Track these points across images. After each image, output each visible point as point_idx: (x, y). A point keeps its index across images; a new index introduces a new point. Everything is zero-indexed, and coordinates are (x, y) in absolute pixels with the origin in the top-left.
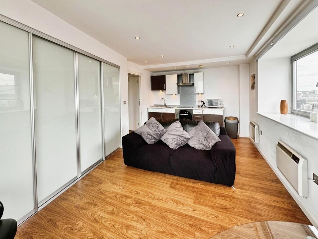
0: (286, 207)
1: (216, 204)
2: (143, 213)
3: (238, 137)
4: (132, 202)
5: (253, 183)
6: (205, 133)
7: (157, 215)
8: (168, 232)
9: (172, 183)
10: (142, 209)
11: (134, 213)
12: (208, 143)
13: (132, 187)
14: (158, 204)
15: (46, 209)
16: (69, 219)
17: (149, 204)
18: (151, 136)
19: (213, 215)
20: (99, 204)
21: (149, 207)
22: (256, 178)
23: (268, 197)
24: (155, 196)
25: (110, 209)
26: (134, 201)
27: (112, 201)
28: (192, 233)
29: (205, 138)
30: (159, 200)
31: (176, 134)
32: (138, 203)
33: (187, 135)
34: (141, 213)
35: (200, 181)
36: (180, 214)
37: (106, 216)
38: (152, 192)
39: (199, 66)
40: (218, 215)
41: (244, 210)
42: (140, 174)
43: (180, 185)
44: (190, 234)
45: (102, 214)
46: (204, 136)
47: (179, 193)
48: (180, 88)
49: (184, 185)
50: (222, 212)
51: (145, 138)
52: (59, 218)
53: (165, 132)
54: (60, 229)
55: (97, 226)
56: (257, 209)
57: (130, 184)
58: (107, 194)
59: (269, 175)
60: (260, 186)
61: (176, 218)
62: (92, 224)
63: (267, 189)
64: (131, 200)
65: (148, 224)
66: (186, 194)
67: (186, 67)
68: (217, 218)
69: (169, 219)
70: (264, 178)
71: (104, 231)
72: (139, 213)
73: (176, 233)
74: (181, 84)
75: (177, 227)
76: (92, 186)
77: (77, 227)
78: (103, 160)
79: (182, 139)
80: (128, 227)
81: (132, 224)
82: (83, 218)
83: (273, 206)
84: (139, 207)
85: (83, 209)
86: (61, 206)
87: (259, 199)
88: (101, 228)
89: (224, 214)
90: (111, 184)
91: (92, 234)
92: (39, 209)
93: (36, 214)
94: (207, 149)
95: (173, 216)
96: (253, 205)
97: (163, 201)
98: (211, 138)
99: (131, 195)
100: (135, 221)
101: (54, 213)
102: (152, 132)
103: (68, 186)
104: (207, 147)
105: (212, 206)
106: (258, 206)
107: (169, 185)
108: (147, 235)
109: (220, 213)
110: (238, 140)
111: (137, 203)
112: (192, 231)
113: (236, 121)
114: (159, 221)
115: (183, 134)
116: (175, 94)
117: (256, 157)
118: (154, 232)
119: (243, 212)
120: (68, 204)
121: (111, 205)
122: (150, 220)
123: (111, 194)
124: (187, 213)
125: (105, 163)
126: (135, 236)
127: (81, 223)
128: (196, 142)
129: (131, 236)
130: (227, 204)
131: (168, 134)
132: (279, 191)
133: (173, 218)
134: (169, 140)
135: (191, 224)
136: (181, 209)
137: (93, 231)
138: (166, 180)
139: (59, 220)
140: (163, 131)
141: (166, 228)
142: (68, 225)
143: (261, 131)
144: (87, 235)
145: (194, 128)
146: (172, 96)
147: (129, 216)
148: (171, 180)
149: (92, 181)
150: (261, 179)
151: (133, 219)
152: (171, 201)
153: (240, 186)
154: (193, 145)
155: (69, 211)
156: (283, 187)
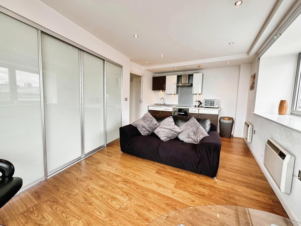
0: (266, 202)
1: (194, 190)
2: (128, 190)
3: (231, 137)
4: (120, 180)
5: (237, 178)
6: (195, 128)
7: (139, 193)
8: (145, 207)
9: (159, 169)
10: (128, 187)
11: (121, 189)
12: (196, 138)
13: (123, 169)
14: (142, 184)
15: (54, 178)
16: (68, 187)
17: (134, 183)
18: (146, 128)
19: (190, 199)
20: (94, 179)
21: (134, 186)
22: (241, 173)
23: (249, 190)
24: (142, 178)
25: (102, 183)
26: (123, 179)
27: (105, 178)
28: (167, 210)
29: (194, 132)
30: (144, 181)
31: (168, 128)
32: (126, 181)
33: (177, 129)
34: (126, 189)
35: (185, 171)
36: (159, 194)
37: (97, 188)
38: (139, 174)
39: (198, 66)
40: (194, 199)
41: (221, 198)
42: (132, 160)
43: (166, 171)
44: (164, 211)
45: (95, 186)
46: (194, 131)
47: (162, 178)
48: (179, 88)
49: (169, 172)
50: (199, 197)
51: (139, 129)
52: (61, 185)
53: (158, 126)
54: (61, 193)
55: (89, 194)
56: (235, 199)
57: (122, 166)
58: (102, 172)
59: (255, 172)
60: (243, 180)
61: (156, 197)
62: (85, 192)
63: (250, 184)
64: (120, 178)
65: (131, 198)
66: (169, 179)
67: (185, 68)
68: (193, 202)
69: (149, 197)
70: (249, 174)
71: (93, 199)
72: (125, 189)
73: (152, 209)
74: (180, 85)
75: (154, 204)
76: (92, 165)
77: (74, 193)
78: (104, 146)
79: (173, 133)
80: (113, 198)
81: (116, 197)
82: (79, 188)
83: (252, 199)
84: (125, 185)
85: (81, 181)
86: (65, 177)
87: (240, 191)
88: (91, 196)
89: (200, 199)
90: (107, 165)
91: (84, 200)
92: (48, 177)
93: (46, 180)
94: (195, 143)
95: (153, 195)
96: (231, 195)
97: (147, 182)
98: (200, 133)
99: (121, 175)
100: (120, 195)
101: (58, 181)
102: (146, 125)
103: (73, 163)
104: (195, 141)
105: (191, 192)
106: (237, 197)
107: (156, 171)
108: (127, 207)
109: (197, 198)
110: (231, 139)
111: (124, 182)
112: (167, 209)
113: (231, 121)
114: (140, 198)
115: (174, 128)
116: (174, 94)
117: (246, 156)
118: (134, 205)
119: (219, 200)
120: (71, 176)
121: (103, 181)
122: (133, 196)
123: (105, 173)
124: (166, 194)
125: (106, 149)
126: (117, 206)
127: (77, 191)
128: (186, 136)
129: (115, 206)
130: (205, 191)
131: (161, 128)
132: (262, 187)
133: (153, 197)
134: (161, 133)
135: (167, 204)
136: (162, 191)
137: (85, 198)
138: (154, 167)
139: (61, 187)
140: (156, 124)
141: (144, 203)
142: (67, 191)
143: (255, 131)
144: (80, 200)
145: (185, 124)
146: (171, 96)
147: (116, 190)
148: (159, 167)
149: (92, 162)
150: (246, 175)
151: (119, 193)
152: (154, 183)
153: (222, 178)
154: (182, 138)
155: (70, 181)
156: (267, 183)
